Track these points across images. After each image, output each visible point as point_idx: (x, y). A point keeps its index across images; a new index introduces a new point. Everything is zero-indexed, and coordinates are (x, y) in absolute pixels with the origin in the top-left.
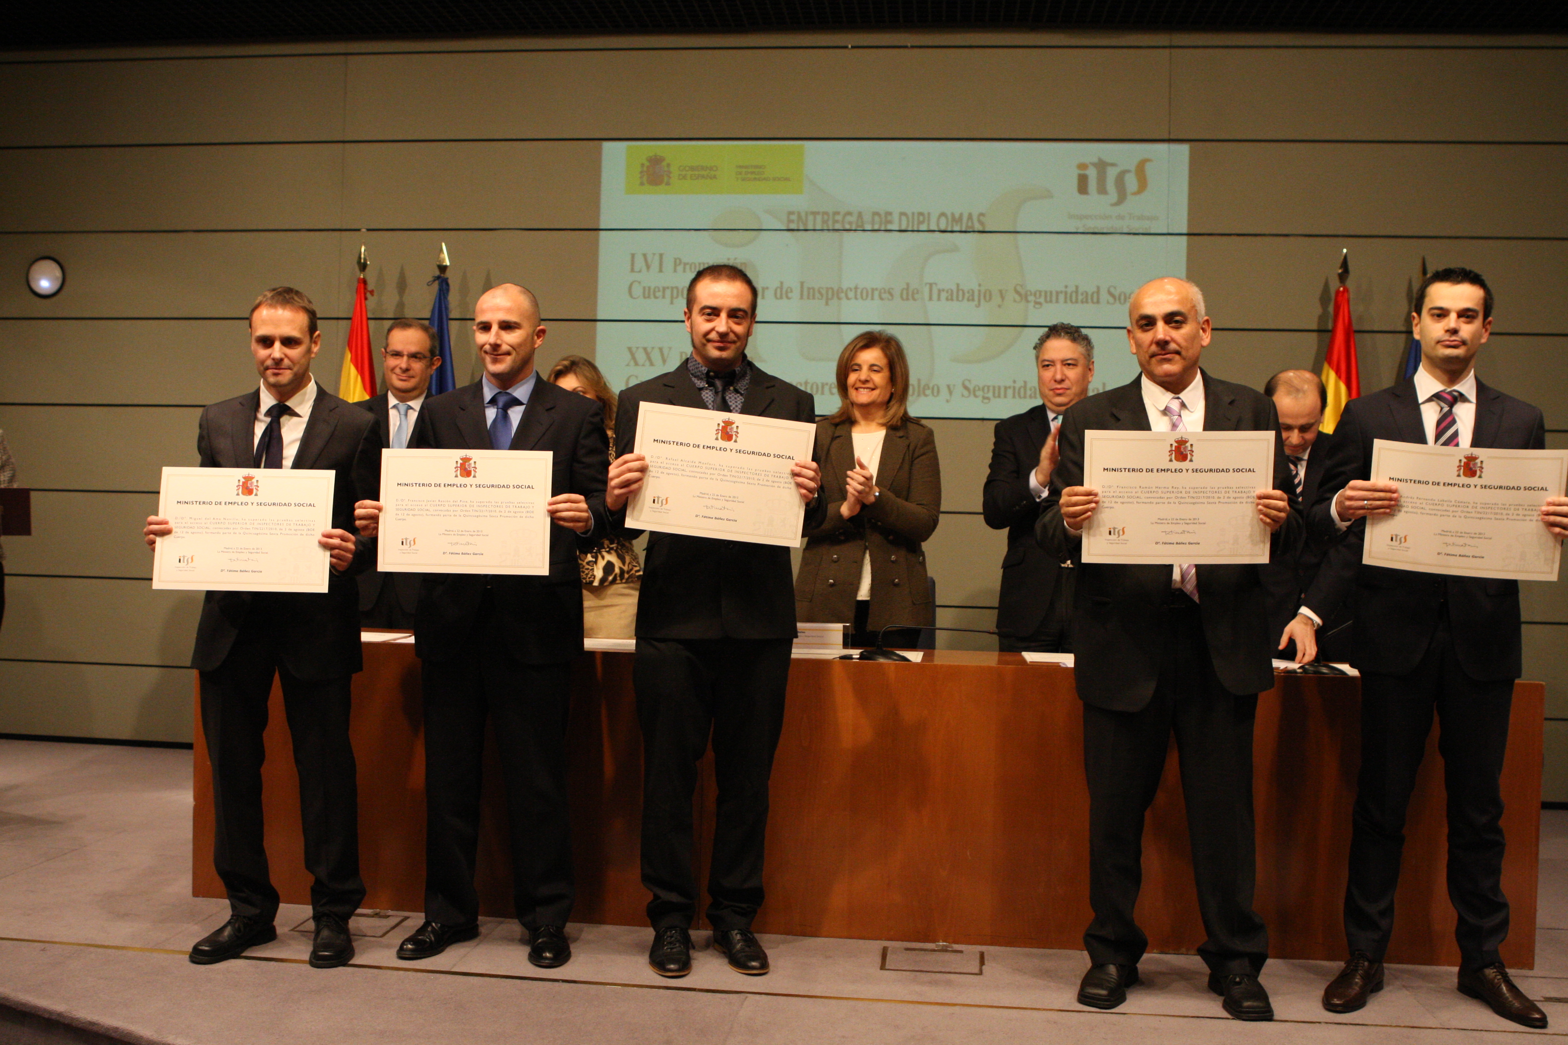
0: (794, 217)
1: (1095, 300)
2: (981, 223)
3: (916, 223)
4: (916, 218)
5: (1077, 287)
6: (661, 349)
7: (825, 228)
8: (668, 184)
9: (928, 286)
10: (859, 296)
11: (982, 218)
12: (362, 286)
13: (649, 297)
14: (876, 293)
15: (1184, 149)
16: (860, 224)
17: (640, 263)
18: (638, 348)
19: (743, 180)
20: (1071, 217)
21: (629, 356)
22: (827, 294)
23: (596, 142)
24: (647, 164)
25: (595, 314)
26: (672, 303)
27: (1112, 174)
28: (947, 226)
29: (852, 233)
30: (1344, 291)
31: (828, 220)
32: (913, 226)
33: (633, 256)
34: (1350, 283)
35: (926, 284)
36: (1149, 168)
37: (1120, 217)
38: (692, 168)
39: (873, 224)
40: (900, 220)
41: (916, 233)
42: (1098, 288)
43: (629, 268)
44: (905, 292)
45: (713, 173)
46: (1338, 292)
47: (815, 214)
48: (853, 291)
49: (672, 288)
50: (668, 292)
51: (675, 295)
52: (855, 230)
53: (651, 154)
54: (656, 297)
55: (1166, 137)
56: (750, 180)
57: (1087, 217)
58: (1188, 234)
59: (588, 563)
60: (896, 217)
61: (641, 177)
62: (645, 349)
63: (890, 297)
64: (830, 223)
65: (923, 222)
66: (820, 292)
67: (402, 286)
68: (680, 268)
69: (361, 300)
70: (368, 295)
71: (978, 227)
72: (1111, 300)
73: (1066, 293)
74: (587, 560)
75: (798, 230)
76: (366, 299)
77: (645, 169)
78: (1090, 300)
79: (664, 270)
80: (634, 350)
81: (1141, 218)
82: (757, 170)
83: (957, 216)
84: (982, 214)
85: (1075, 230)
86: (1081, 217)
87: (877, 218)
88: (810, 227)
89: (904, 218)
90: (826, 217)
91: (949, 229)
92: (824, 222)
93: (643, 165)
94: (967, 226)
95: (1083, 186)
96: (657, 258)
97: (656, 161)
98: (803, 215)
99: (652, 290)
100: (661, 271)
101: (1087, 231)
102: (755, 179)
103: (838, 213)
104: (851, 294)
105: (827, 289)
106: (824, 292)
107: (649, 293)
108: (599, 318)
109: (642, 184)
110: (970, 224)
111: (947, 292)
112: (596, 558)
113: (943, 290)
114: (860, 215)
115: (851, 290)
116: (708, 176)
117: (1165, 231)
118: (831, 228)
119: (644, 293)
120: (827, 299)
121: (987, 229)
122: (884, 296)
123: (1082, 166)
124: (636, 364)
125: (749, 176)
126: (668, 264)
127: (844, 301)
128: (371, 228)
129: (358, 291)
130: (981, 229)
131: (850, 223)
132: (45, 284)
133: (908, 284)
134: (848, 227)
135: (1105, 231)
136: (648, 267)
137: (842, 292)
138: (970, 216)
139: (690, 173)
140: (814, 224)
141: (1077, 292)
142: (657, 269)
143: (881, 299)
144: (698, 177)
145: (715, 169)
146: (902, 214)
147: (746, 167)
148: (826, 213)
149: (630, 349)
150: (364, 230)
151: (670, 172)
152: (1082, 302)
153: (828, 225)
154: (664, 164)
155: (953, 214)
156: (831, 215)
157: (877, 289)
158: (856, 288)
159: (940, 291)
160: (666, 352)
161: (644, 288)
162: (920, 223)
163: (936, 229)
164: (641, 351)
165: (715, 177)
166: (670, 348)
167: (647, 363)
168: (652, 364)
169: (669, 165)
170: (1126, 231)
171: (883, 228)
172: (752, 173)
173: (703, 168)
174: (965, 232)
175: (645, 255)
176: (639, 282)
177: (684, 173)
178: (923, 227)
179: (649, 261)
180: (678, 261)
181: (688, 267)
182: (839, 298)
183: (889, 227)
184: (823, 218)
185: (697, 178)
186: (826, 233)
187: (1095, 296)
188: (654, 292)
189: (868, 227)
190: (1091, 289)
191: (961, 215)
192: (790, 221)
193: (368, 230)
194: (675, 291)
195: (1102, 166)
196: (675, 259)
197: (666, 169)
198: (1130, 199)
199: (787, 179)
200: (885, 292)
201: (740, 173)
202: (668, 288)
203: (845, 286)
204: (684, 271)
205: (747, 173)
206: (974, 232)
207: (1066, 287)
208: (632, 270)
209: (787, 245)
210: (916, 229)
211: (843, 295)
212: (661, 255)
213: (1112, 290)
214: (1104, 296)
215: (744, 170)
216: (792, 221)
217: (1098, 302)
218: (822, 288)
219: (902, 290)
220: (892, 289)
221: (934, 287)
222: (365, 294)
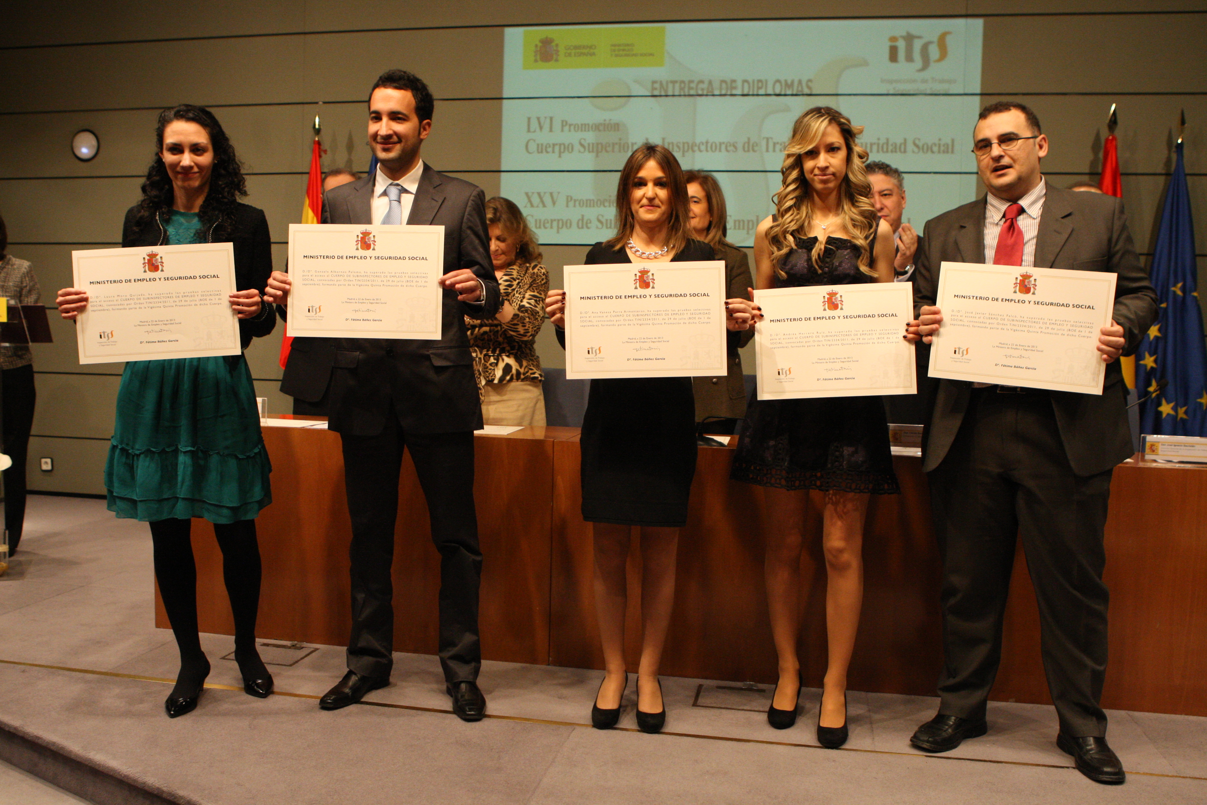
0: (657, 86)
1: (903, 150)
2: (809, 88)
3: (756, 89)
4: (756, 83)
5: (888, 140)
6: (551, 194)
7: (682, 94)
8: (557, 60)
9: (765, 140)
10: (709, 149)
11: (810, 84)
12: (317, 146)
13: (542, 152)
14: (723, 147)
15: (979, 23)
16: (710, 89)
17: (534, 124)
18: (533, 193)
19: (616, 56)
20: (883, 81)
21: (526, 199)
22: (684, 147)
23: (500, 28)
24: (540, 44)
25: (499, 165)
26: (560, 156)
27: (918, 45)
28: (781, 91)
29: (703, 98)
30: (1112, 140)
31: (684, 87)
32: (753, 90)
33: (529, 119)
34: (1119, 132)
35: (764, 138)
36: (949, 39)
37: (924, 81)
38: (576, 47)
39: (721, 89)
40: (743, 86)
41: (756, 98)
42: (905, 140)
43: (526, 129)
44: (746, 145)
45: (592, 51)
46: (1107, 140)
47: (674, 82)
48: (705, 144)
49: (560, 145)
50: (557, 148)
51: (562, 150)
52: (707, 95)
53: (544, 36)
54: (547, 152)
55: (963, 12)
56: (621, 56)
57: (897, 81)
58: (982, 94)
59: (491, 364)
60: (739, 84)
61: (535, 56)
62: (539, 194)
63: (734, 150)
64: (686, 90)
65: (761, 88)
66: (678, 147)
67: (350, 147)
68: (566, 128)
69: (316, 157)
70: (323, 154)
71: (806, 91)
72: (916, 150)
73: (878, 144)
74: (490, 362)
75: (661, 96)
76: (320, 156)
77: (539, 49)
78: (898, 150)
79: (553, 129)
80: (530, 194)
81: (942, 81)
82: (626, 48)
83: (789, 82)
84: (810, 81)
85: (886, 92)
86: (891, 82)
87: (724, 85)
88: (670, 93)
89: (746, 85)
90: (683, 85)
91: (783, 93)
92: (682, 89)
93: (536, 46)
94: (798, 90)
95: (893, 56)
96: (548, 120)
97: (546, 42)
98: (664, 83)
99: (544, 147)
100: (551, 130)
101: (897, 93)
102: (626, 55)
103: (691, 82)
104: (703, 148)
105: (684, 143)
106: (681, 146)
107: (542, 149)
108: (503, 169)
109: (536, 61)
110: (800, 89)
111: (781, 145)
112: (498, 360)
113: (778, 143)
114: (710, 83)
115: (703, 144)
116: (588, 53)
117: (962, 92)
118: (687, 94)
119: (538, 150)
120: (684, 151)
121: (814, 92)
122: (729, 148)
123: (893, 39)
124: (532, 206)
125: (621, 52)
126: (557, 125)
127: (697, 153)
128: (327, 100)
129: (314, 151)
130: (809, 92)
131: (702, 90)
132: (85, 151)
133: (749, 139)
134: (700, 92)
135: (912, 92)
136: (541, 128)
137: (696, 146)
138: (800, 82)
139: (573, 51)
140: (673, 92)
141: (887, 144)
142: (548, 129)
143: (727, 151)
144: (581, 54)
145: (594, 47)
146: (745, 81)
147: (619, 45)
148: (683, 82)
149: (527, 194)
150: (321, 103)
151: (557, 51)
152: (892, 151)
153: (684, 92)
154: (554, 44)
155: (786, 81)
156: (687, 83)
157: (723, 143)
158: (707, 143)
159: (775, 144)
160: (555, 196)
161: (538, 145)
162: (759, 88)
163: (772, 93)
164: (536, 195)
165: (594, 54)
166: (559, 193)
167: (541, 205)
168: (544, 206)
169: (557, 45)
170: (928, 92)
171: (729, 93)
172: (623, 50)
173: (584, 47)
174: (796, 95)
175: (538, 119)
176: (534, 141)
177: (569, 51)
178: (762, 92)
179: (542, 123)
180: (564, 123)
181: (572, 127)
182: (693, 151)
183: (734, 92)
184: (680, 86)
185: (580, 56)
186: (682, 98)
187: (903, 147)
188: (546, 147)
189: (717, 92)
190: (899, 141)
191: (793, 82)
192: (654, 89)
193: (325, 103)
194: (562, 147)
195: (909, 38)
196: (563, 121)
197: (555, 48)
198: (933, 65)
199: (651, 55)
200: (730, 146)
201: (614, 51)
202: (557, 144)
203: (698, 141)
204: (570, 131)
205: (619, 50)
206: (803, 95)
207: (879, 139)
208: (529, 131)
209: (652, 108)
210: (755, 93)
211: (696, 148)
212: (551, 119)
213: (917, 142)
214: (910, 147)
215: (617, 48)
216: (656, 89)
217: (905, 152)
218: (680, 143)
219: (745, 143)
220: (736, 143)
221: (770, 141)
222: (319, 153)
